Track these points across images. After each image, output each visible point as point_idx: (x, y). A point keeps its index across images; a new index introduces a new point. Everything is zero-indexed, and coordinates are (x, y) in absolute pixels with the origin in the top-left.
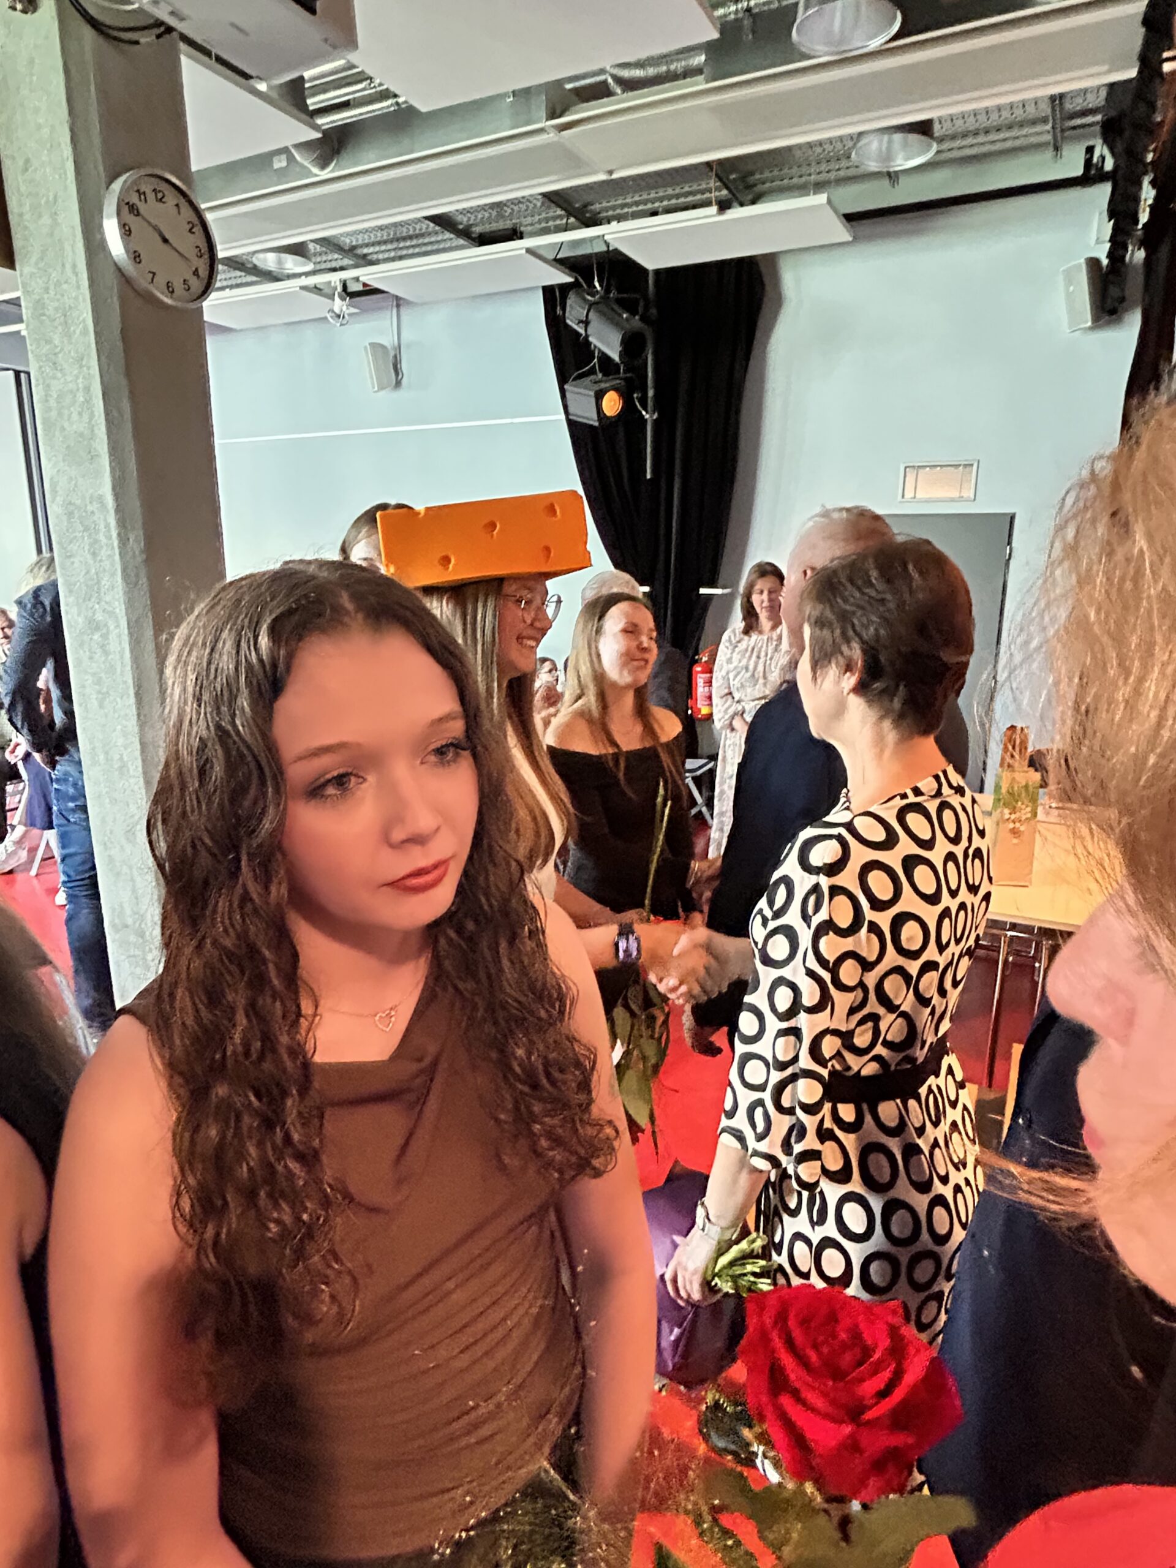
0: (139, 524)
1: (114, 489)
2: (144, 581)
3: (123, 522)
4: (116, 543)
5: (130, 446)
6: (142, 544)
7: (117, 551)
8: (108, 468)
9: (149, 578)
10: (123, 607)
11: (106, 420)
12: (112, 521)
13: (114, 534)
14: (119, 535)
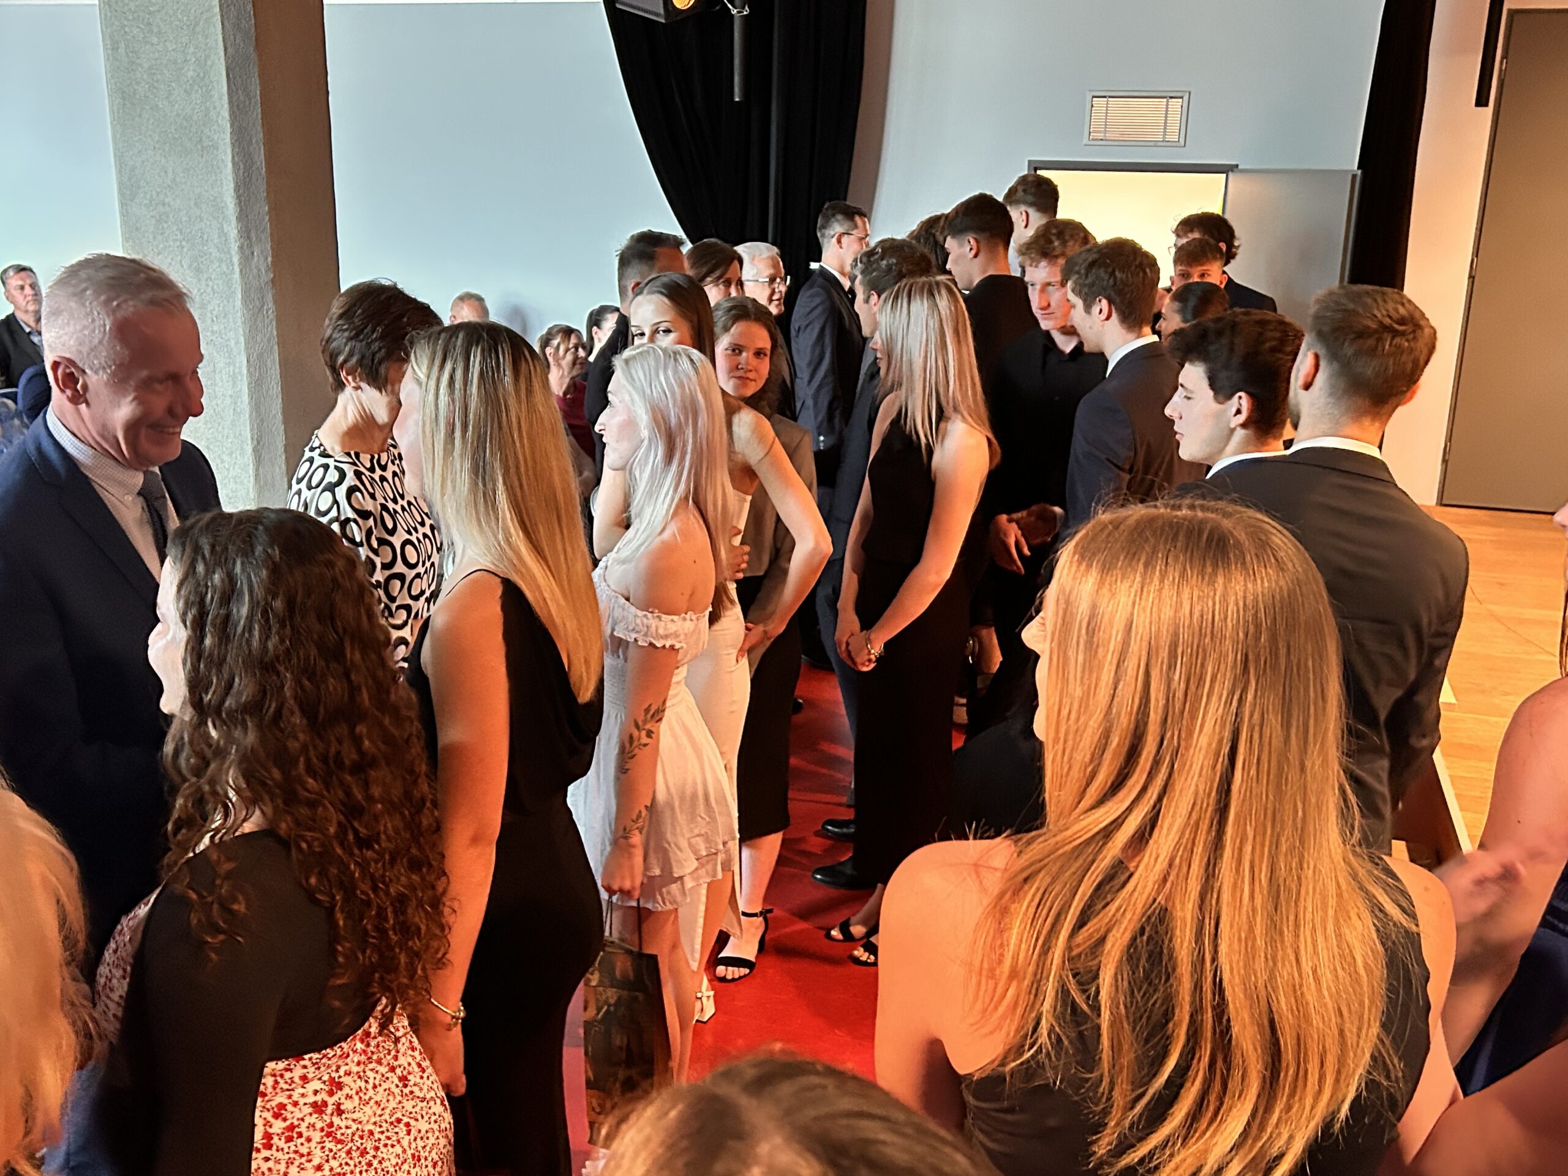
0: (266, 236)
1: (237, 189)
2: (270, 305)
3: (246, 233)
4: (236, 259)
5: (258, 135)
6: (270, 259)
7: (237, 270)
8: (230, 165)
9: (275, 302)
10: (242, 340)
11: (231, 102)
12: (232, 230)
13: (234, 247)
14: (241, 248)
